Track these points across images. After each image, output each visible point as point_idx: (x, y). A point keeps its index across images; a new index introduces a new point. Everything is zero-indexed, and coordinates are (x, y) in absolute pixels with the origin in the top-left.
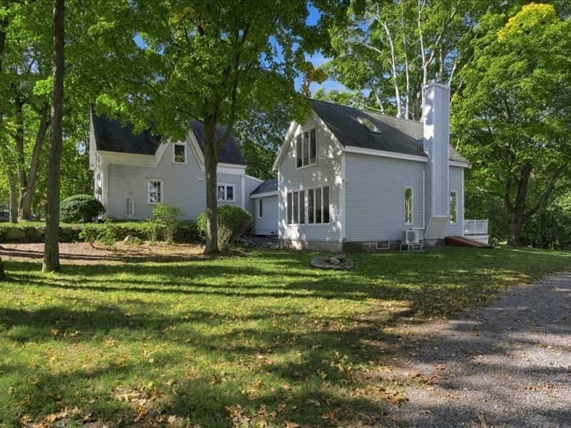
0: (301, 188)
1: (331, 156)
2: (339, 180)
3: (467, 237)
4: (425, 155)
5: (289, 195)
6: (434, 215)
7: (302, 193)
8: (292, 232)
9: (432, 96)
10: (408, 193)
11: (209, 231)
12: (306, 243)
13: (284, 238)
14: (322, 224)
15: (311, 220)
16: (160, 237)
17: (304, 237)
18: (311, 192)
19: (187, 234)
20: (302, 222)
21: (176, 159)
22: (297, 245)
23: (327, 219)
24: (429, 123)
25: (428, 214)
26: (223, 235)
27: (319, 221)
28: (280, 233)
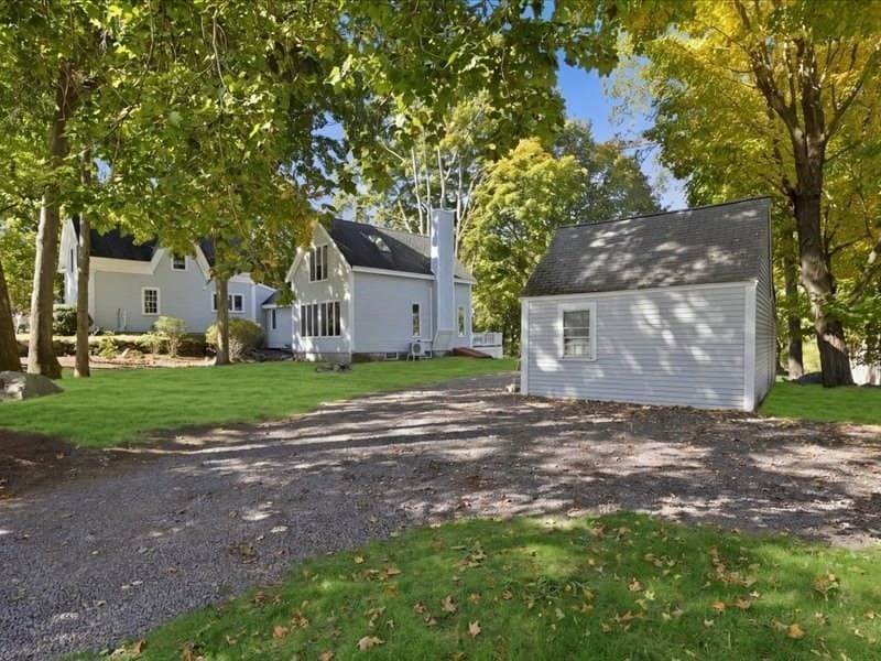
0: (315, 303)
1: (340, 272)
2: (348, 296)
3: (476, 349)
4: (431, 274)
5: (303, 308)
6: (440, 328)
7: (316, 306)
8: (306, 344)
9: (436, 219)
10: (416, 308)
11: (220, 344)
12: (320, 356)
13: (299, 350)
14: (334, 336)
15: (324, 334)
16: (163, 351)
17: (317, 349)
18: (324, 305)
19: (195, 347)
20: (316, 334)
21: (175, 267)
22: (311, 357)
23: (338, 332)
24: (435, 244)
25: (435, 327)
26: (235, 347)
27: (331, 334)
28: (294, 347)
